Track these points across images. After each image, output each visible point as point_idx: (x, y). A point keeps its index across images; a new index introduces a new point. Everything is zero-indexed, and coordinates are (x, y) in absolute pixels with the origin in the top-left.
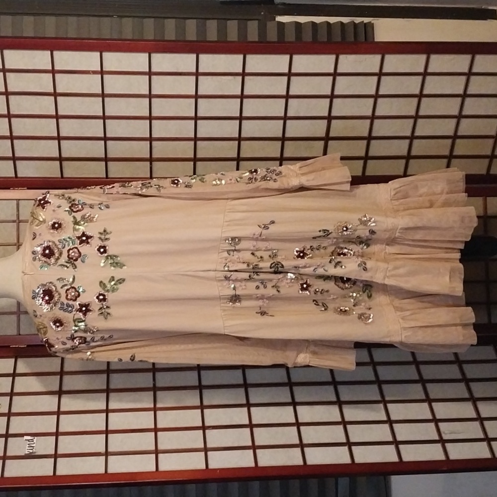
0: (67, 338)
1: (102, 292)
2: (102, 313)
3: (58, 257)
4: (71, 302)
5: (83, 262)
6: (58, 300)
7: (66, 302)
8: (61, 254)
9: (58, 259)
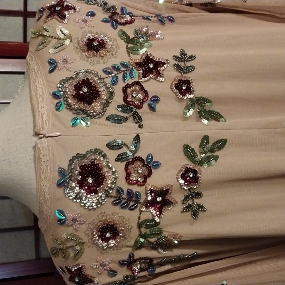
0: (119, 262)
1: (191, 165)
2: (188, 207)
3: (107, 100)
4: (135, 189)
5: (152, 109)
6: (112, 183)
7: (125, 187)
8: (111, 95)
9: (107, 104)
